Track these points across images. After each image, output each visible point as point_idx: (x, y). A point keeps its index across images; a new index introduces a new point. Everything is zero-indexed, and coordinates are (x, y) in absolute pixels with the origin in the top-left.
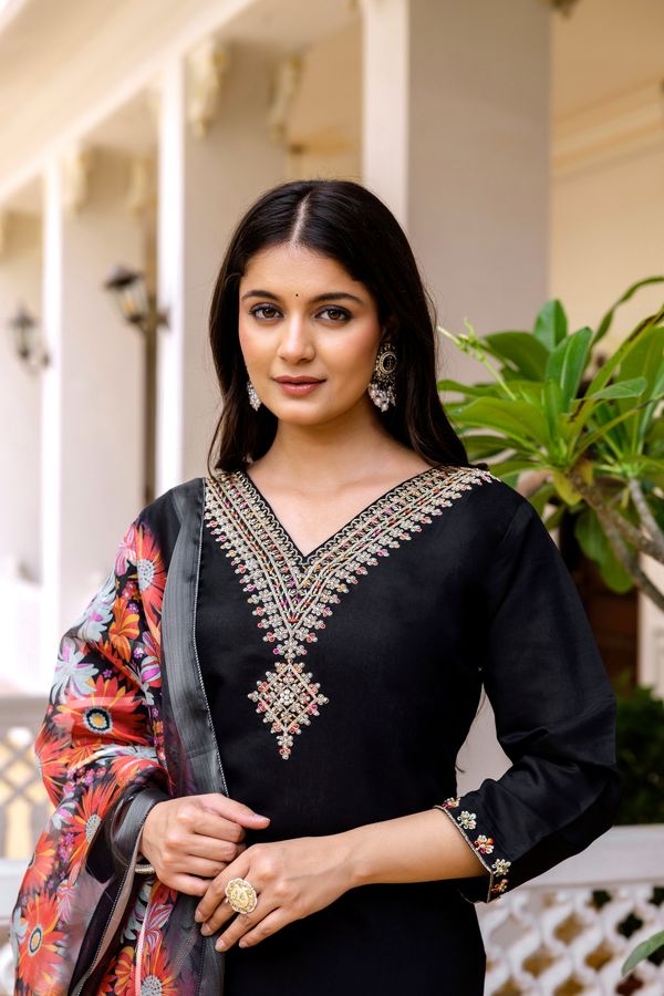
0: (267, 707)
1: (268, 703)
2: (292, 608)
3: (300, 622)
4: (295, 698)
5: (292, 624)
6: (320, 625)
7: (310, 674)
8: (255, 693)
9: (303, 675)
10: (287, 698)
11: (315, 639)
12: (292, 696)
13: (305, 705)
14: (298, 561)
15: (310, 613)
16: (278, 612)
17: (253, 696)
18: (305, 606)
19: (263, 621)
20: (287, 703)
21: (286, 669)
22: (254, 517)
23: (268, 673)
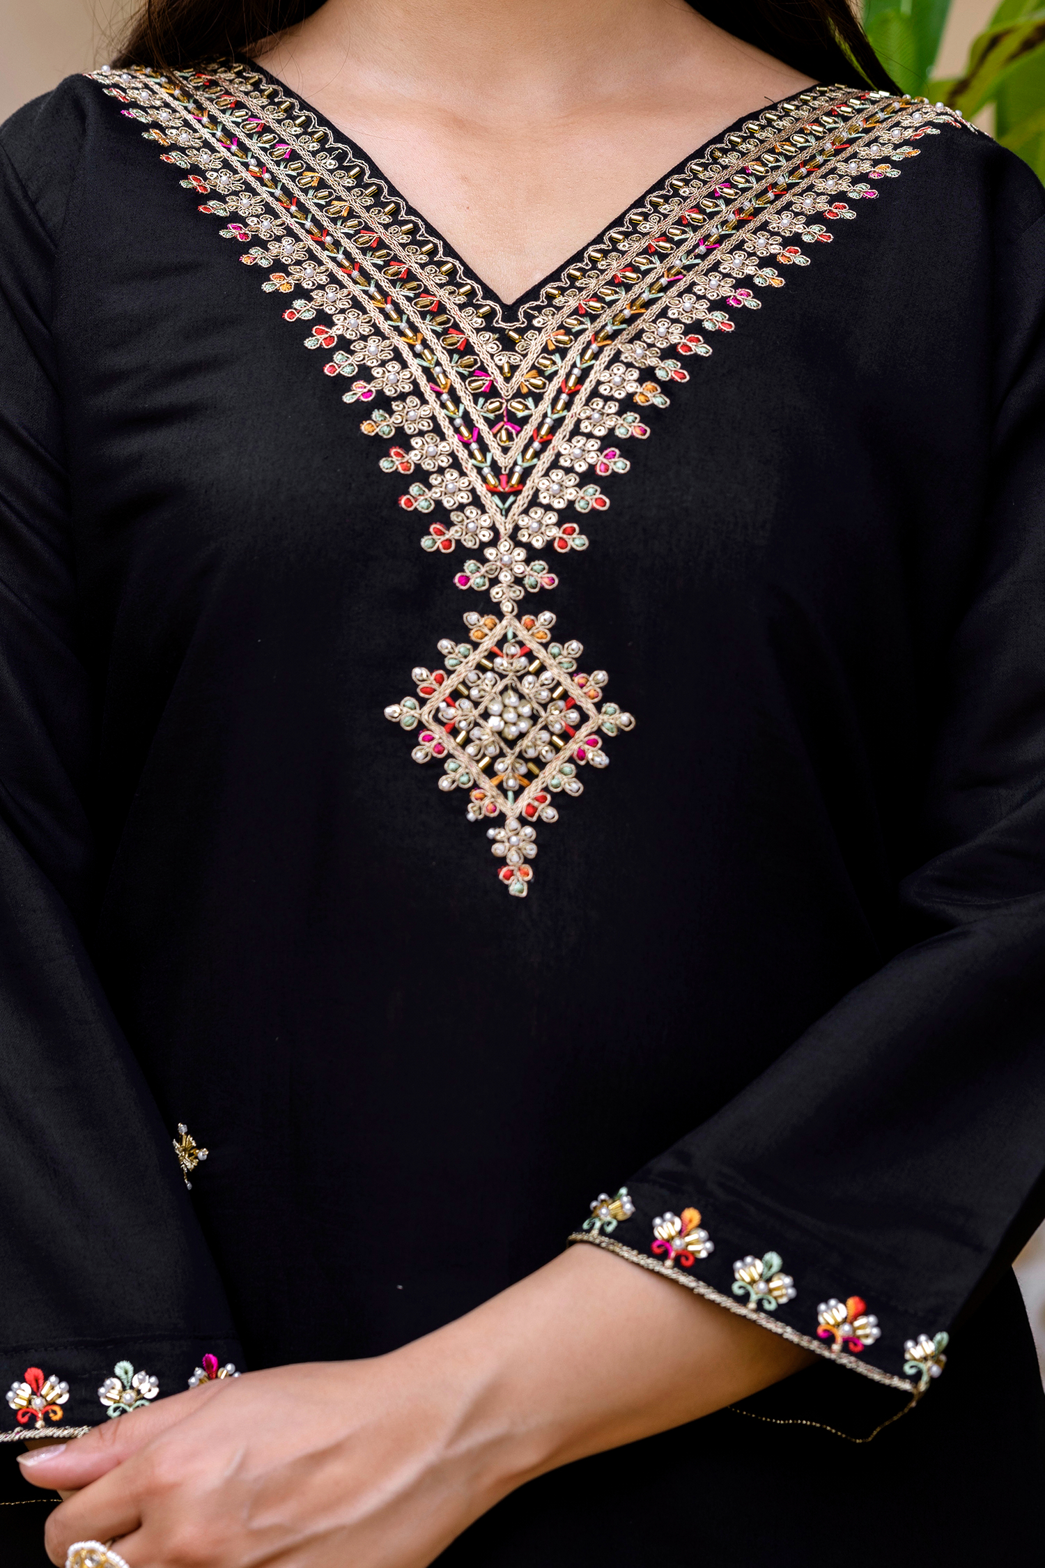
0: (450, 744)
1: (454, 732)
2: (495, 452)
3: (527, 492)
4: (534, 718)
5: (503, 497)
6: (590, 499)
7: (575, 646)
8: (409, 701)
9: (555, 648)
10: (510, 716)
11: (579, 542)
12: (526, 710)
13: (566, 736)
14: (489, 316)
15: (555, 465)
16: (456, 464)
17: (402, 712)
18: (536, 445)
19: (414, 489)
20: (512, 732)
21: (499, 631)
22: (322, 184)
23: (445, 645)
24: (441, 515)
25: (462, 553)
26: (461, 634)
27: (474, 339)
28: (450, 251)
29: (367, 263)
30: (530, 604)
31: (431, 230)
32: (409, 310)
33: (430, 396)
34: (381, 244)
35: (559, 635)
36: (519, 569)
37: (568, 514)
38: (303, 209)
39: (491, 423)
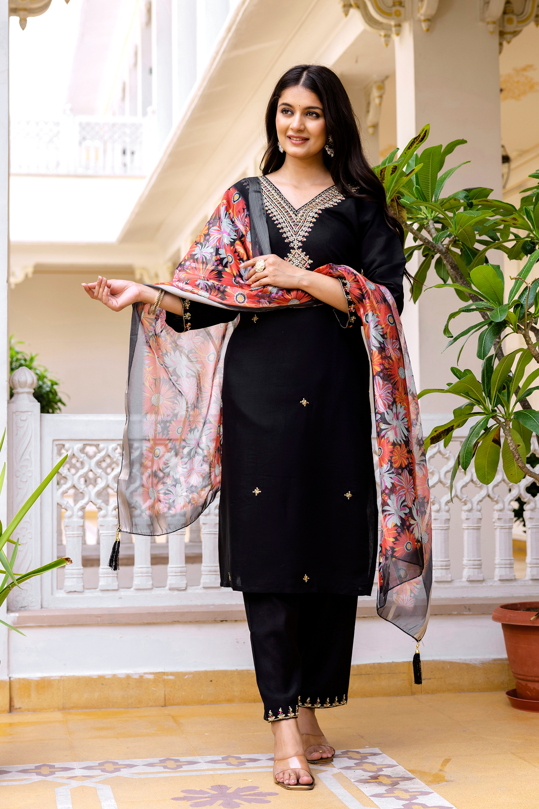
2: (294, 229)
3: (298, 234)
4: (300, 262)
5: (295, 235)
6: (307, 234)
7: (304, 253)
9: (302, 253)
10: (297, 263)
11: (305, 240)
12: (299, 261)
13: (304, 264)
14: (294, 212)
16: (289, 231)
18: (300, 228)
19: (284, 234)
20: (297, 265)
21: (295, 252)
22: (273, 195)
23: (288, 254)
24: (287, 237)
25: (290, 242)
26: (290, 253)
27: (292, 215)
28: (289, 204)
29: (278, 205)
30: (299, 248)
31: (287, 201)
32: (283, 211)
33: (286, 222)
34: (280, 203)
35: (302, 251)
36: (298, 244)
37: (304, 236)
38: (270, 198)
39: (294, 226)
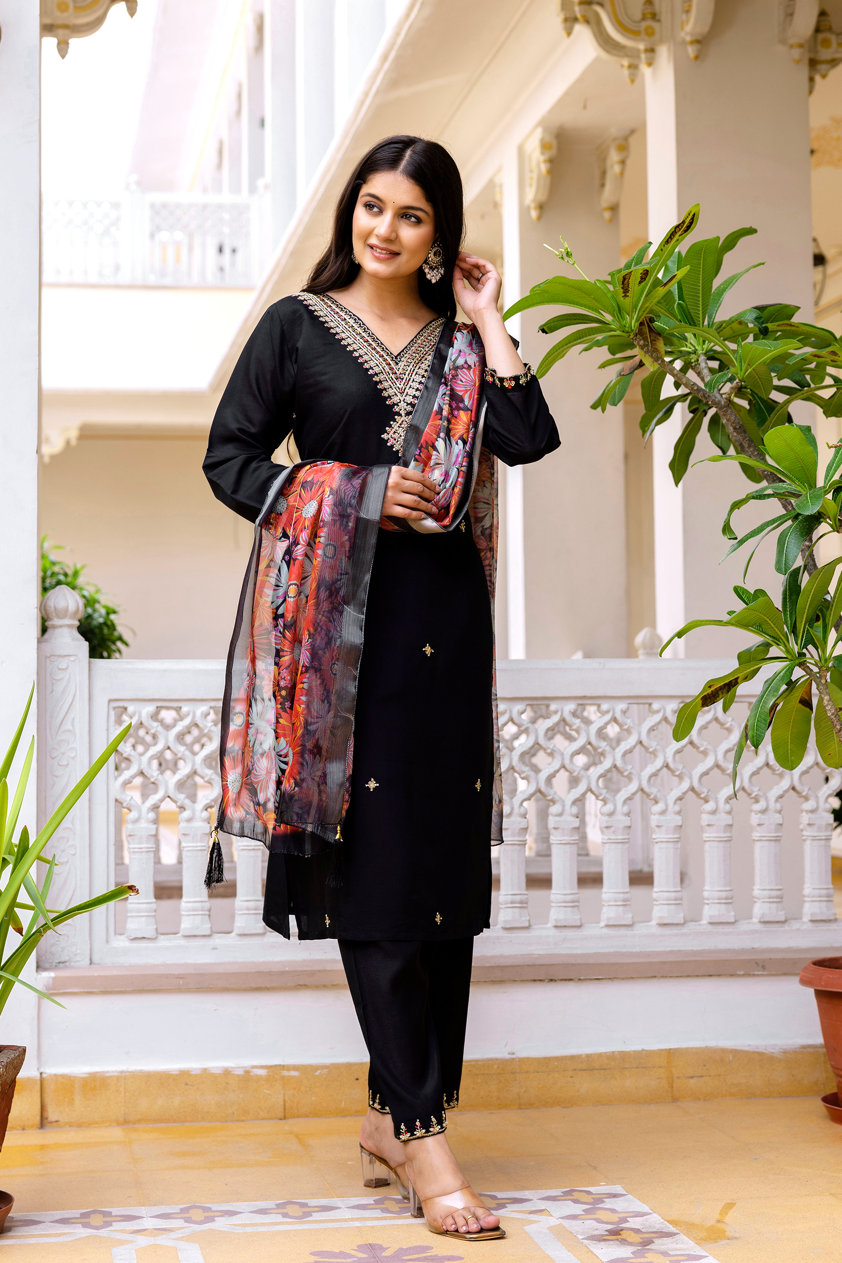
0: (394, 442)
1: (395, 440)
5: (401, 393)
6: (418, 394)
8: (386, 434)
11: (416, 402)
14: (392, 358)
15: (410, 387)
16: (391, 387)
17: (385, 436)
18: (406, 383)
19: (384, 392)
30: (408, 414)
34: (368, 341)
36: (405, 407)
37: (414, 397)
39: (397, 379)
